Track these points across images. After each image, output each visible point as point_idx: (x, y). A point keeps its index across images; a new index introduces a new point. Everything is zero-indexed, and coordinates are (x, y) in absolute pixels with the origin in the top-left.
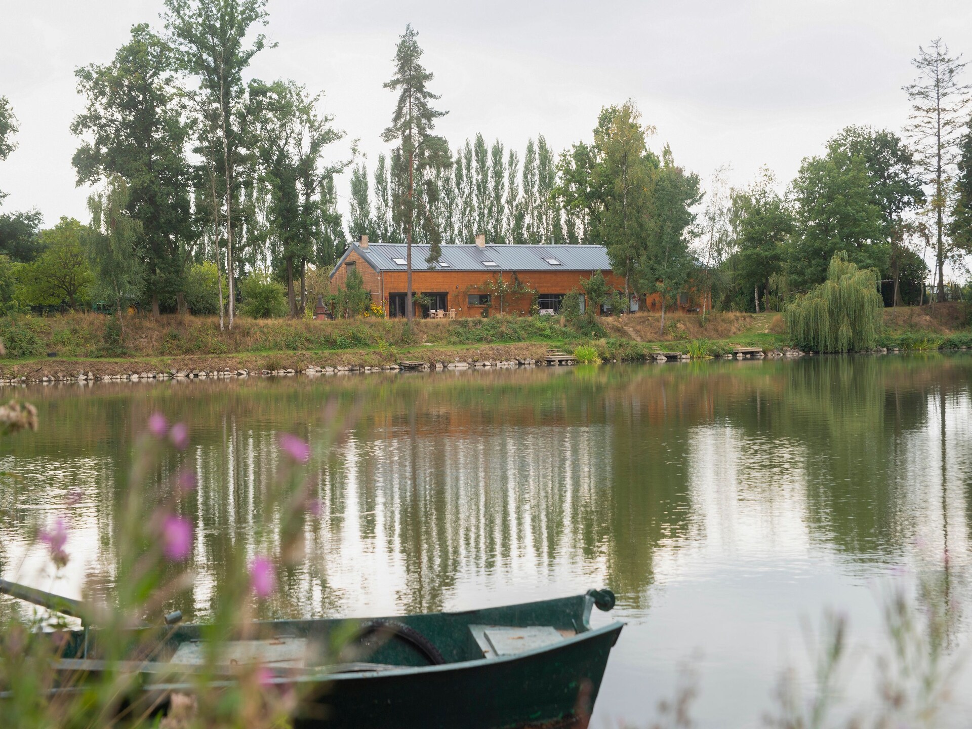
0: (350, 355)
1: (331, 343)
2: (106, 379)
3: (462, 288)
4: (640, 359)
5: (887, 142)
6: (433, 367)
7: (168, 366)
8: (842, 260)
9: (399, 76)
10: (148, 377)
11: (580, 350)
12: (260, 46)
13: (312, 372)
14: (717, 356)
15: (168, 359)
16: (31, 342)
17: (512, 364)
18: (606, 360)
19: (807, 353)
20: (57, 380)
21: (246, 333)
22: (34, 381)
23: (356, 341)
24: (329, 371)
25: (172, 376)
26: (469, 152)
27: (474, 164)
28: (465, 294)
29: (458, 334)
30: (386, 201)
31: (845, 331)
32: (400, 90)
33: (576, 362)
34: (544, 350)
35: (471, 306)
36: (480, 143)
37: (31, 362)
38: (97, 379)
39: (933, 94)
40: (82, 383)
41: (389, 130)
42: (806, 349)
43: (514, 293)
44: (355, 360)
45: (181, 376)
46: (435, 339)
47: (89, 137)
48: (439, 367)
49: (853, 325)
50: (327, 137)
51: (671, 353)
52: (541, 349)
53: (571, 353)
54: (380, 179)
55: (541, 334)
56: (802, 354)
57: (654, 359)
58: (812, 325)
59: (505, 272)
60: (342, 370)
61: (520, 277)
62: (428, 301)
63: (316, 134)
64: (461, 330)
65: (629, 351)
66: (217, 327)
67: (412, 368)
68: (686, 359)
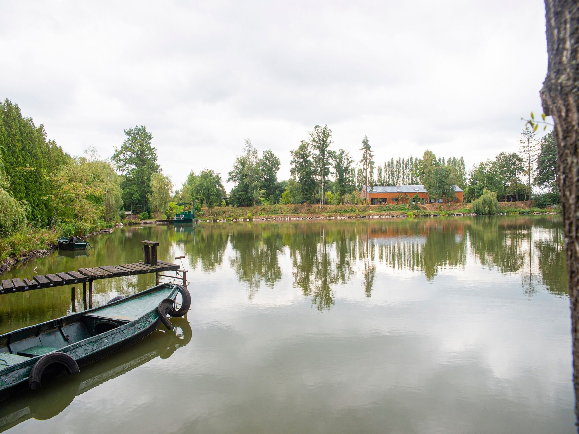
0: (349, 214)
1: (346, 211)
2: (292, 219)
3: (391, 197)
4: (427, 216)
5: (515, 156)
6: (369, 217)
7: (306, 216)
8: (486, 189)
9: (364, 147)
10: (301, 219)
11: (409, 213)
12: (330, 142)
13: (338, 218)
14: (449, 215)
15: (306, 215)
16: (278, 211)
17: (390, 217)
18: (416, 216)
19: (477, 214)
20: (281, 219)
21: (326, 209)
22: (277, 219)
23: (352, 210)
24: (343, 218)
25: (306, 218)
27: (410, 163)
29: (379, 209)
30: (386, 173)
31: (487, 208)
32: (364, 150)
33: (407, 216)
34: (400, 213)
35: (393, 201)
36: (411, 158)
37: (277, 215)
38: (290, 219)
39: (528, 142)
40: (287, 220)
41: (361, 160)
42: (477, 213)
43: (405, 198)
44: (349, 215)
45: (308, 218)
46: (373, 210)
47: (293, 166)
48: (371, 217)
49: (489, 207)
50: (351, 161)
51: (435, 214)
52: (399, 212)
53: (407, 214)
54: (385, 168)
55: (401, 209)
56: (476, 215)
57: (430, 215)
58: (478, 207)
59: (402, 193)
60: (346, 218)
61: (407, 194)
62: (381, 200)
63: (348, 161)
65: (423, 213)
66: (319, 207)
67: (363, 217)
68: (439, 216)
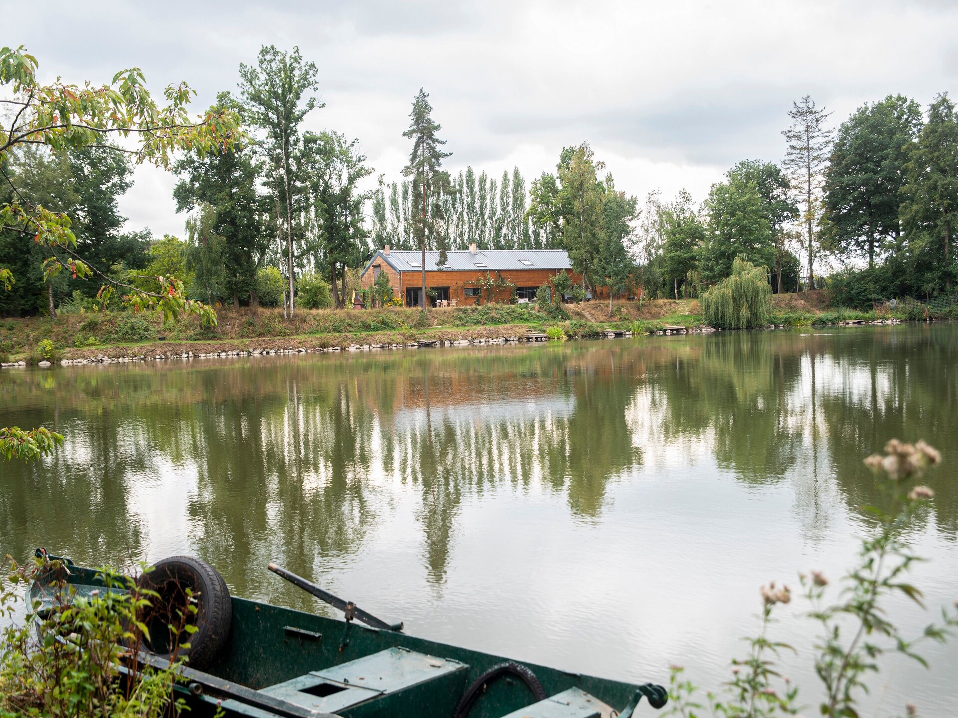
0: (381, 336)
1: (366, 327)
2: (202, 356)
3: (460, 284)
4: (595, 335)
5: (772, 173)
6: (442, 344)
7: (247, 345)
8: (743, 260)
9: (415, 127)
10: (232, 354)
11: (550, 330)
12: (311, 106)
13: (353, 349)
14: (652, 332)
15: (246, 341)
16: (146, 329)
17: (501, 341)
18: (570, 336)
19: (717, 329)
20: (166, 358)
21: (303, 320)
22: (150, 359)
23: (385, 325)
24: (366, 348)
25: (250, 353)
26: (461, 181)
27: (465, 189)
28: (462, 287)
29: (460, 319)
30: (398, 218)
31: (745, 312)
32: (414, 138)
33: (548, 338)
34: (524, 330)
35: (467, 297)
36: (470, 174)
37: (146, 344)
38: (195, 356)
39: (805, 137)
40: (185, 359)
41: (407, 167)
42: (716, 326)
43: (499, 286)
44: (385, 339)
45: (257, 353)
46: (443, 323)
47: (186, 176)
48: (447, 343)
49: (750, 308)
50: (359, 174)
51: (618, 330)
52: (522, 328)
53: (544, 331)
54: (394, 202)
55: (521, 317)
56: (713, 330)
57: (605, 335)
58: (720, 308)
59: (492, 271)
60: (376, 347)
62: (435, 294)
64: (462, 316)
65: (587, 329)
66: (282, 316)
67: (428, 345)
68: (629, 335)
